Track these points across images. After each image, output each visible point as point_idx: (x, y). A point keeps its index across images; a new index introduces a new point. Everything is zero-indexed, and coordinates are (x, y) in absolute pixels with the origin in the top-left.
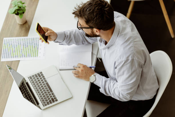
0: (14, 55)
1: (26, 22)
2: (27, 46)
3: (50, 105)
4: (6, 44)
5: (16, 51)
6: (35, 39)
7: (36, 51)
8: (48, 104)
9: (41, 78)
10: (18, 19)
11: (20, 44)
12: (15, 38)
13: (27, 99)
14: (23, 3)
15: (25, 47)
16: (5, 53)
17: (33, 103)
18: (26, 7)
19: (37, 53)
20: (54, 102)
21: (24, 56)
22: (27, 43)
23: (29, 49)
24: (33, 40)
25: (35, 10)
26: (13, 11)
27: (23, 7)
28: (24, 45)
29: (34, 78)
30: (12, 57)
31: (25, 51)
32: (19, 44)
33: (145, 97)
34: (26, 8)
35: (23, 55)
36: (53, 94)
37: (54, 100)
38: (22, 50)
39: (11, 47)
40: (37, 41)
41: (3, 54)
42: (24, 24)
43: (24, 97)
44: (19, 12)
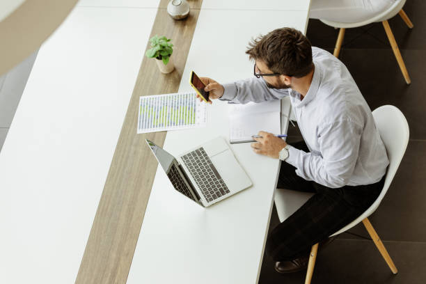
0: (157, 122)
1: (174, 70)
2: (178, 107)
3: (218, 199)
4: (144, 106)
5: (160, 116)
6: (189, 96)
7: (192, 114)
8: (215, 199)
9: (201, 158)
10: (161, 66)
11: (167, 105)
12: (157, 96)
13: (181, 191)
14: (169, 40)
15: (175, 110)
16: (143, 121)
17: (190, 198)
18: (172, 46)
19: (194, 118)
20: (223, 195)
21: (174, 124)
22: (178, 103)
23: (180, 112)
24: (187, 97)
25: (187, 51)
26: (153, 54)
27: (168, 47)
28: (172, 106)
29: (191, 158)
30: (154, 126)
31: (175, 116)
32: (164, 104)
33: (369, 179)
34: (173, 48)
35: (171, 123)
36: (221, 182)
37: (224, 190)
38: (169, 113)
39: (152, 111)
40: (192, 99)
41: (140, 122)
42: (170, 73)
43: (177, 189)
44: (162, 54)
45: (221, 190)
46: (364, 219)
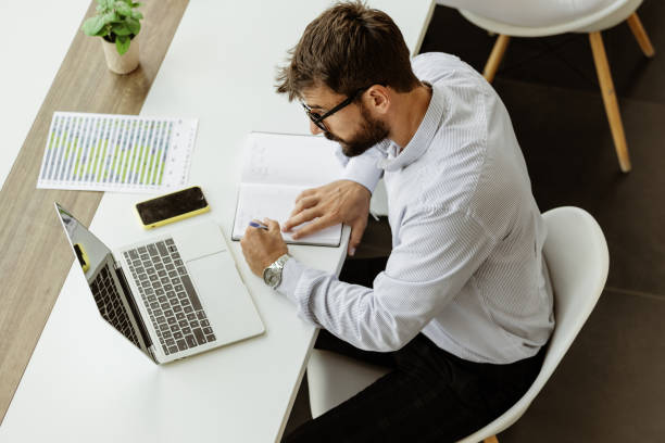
0: (82, 170)
1: (137, 70)
2: (130, 146)
3: (190, 351)
4: (60, 133)
5: (91, 160)
6: (158, 127)
7: (157, 166)
8: (182, 349)
9: (167, 260)
10: (110, 57)
11: (107, 138)
12: (97, 116)
13: (114, 324)
14: (135, 5)
15: (123, 150)
16: (53, 163)
17: (131, 339)
18: (142, 18)
19: (162, 173)
20: (201, 343)
21: (117, 179)
22: (132, 138)
23: (134, 157)
24: (152, 127)
25: (171, 34)
26: (98, 28)
27: (132, 18)
28: (119, 143)
29: (144, 257)
30: (74, 178)
31: (120, 163)
32: (102, 135)
34: (141, 21)
35: (112, 176)
36: (201, 316)
37: (204, 334)
38: (110, 156)
39: (75, 145)
40: (163, 133)
41: (46, 164)
42: (129, 74)
43: (105, 318)
44: (117, 32)
45: (198, 333)
46: (489, 438)
